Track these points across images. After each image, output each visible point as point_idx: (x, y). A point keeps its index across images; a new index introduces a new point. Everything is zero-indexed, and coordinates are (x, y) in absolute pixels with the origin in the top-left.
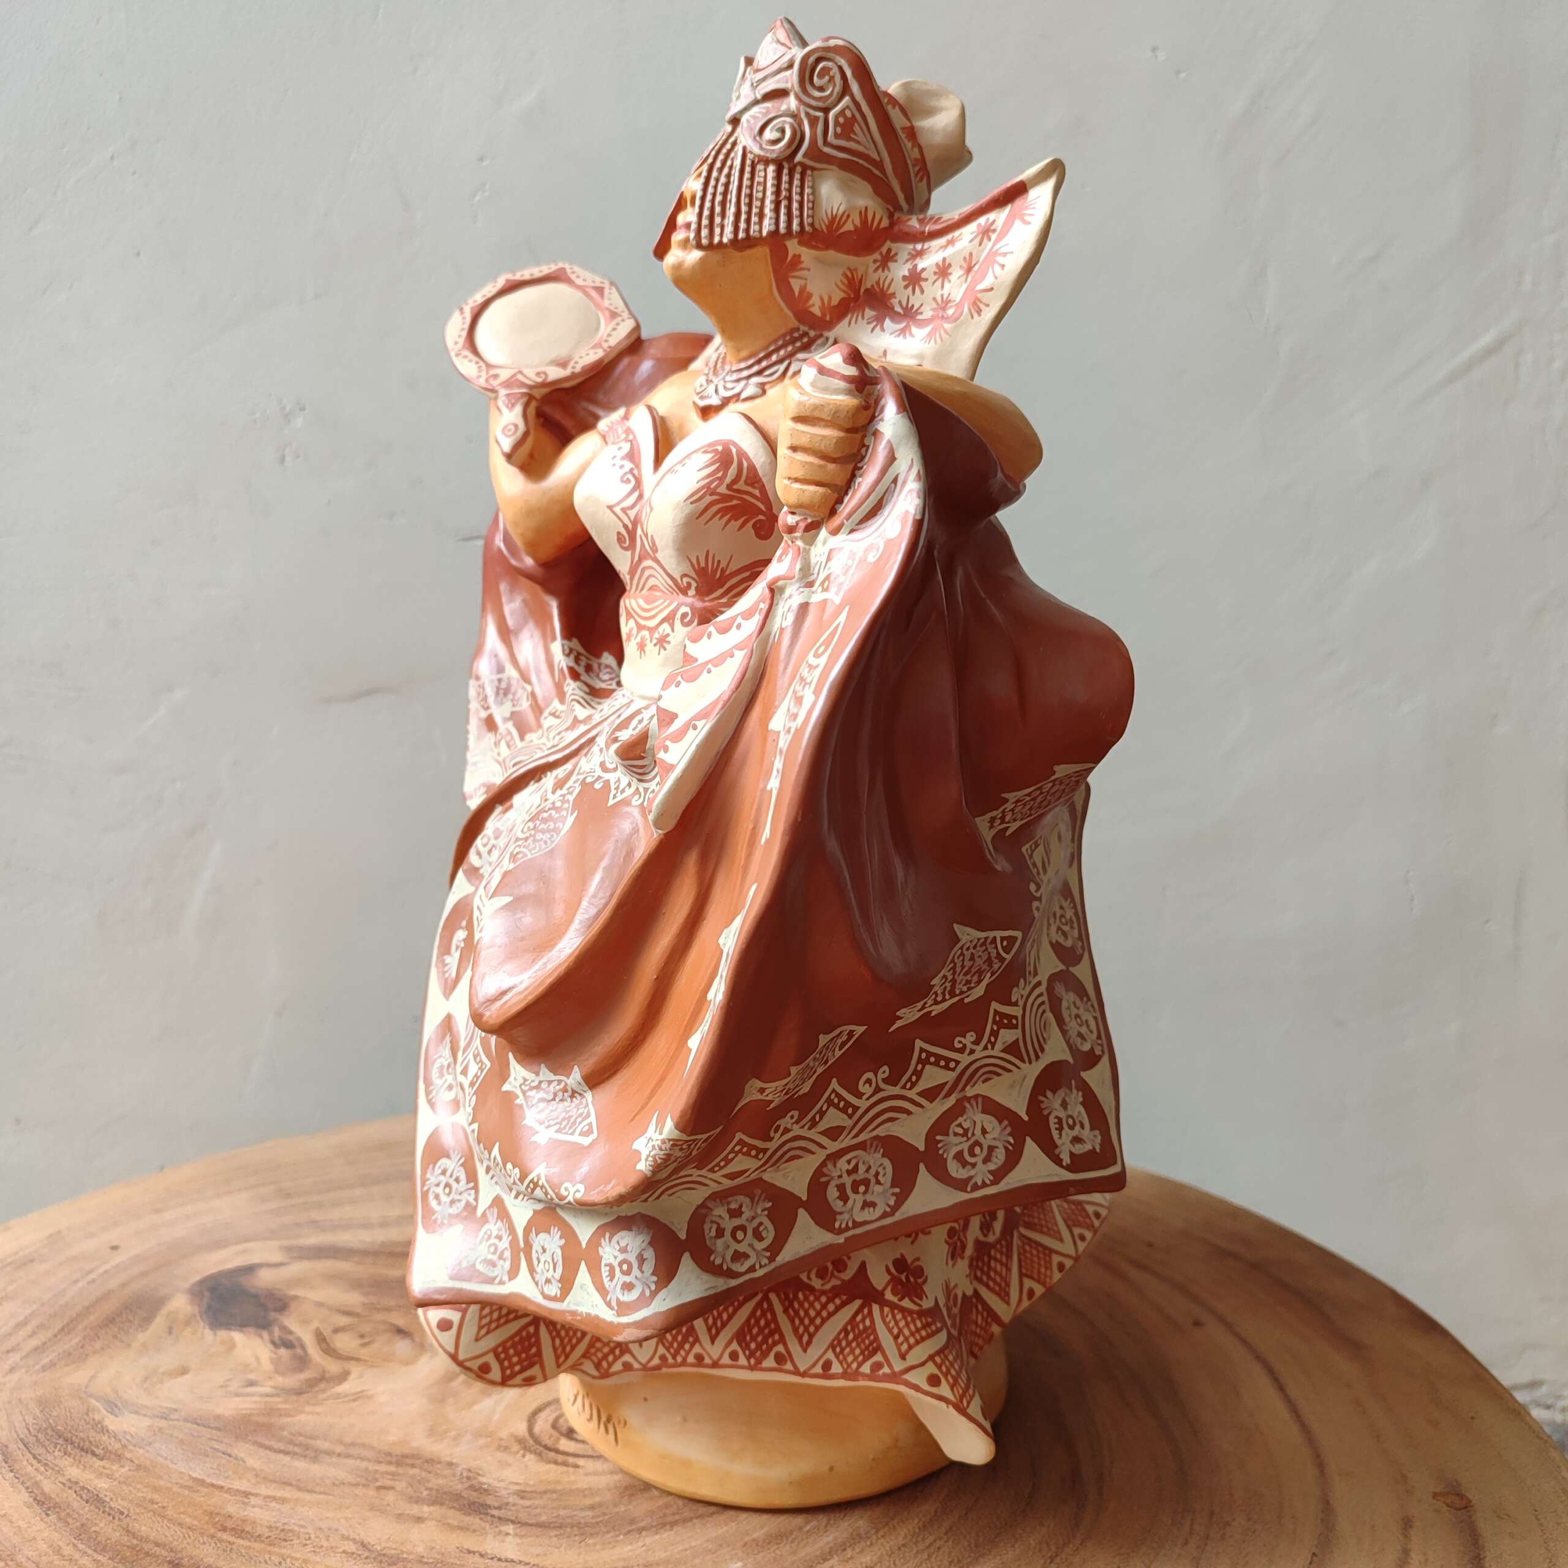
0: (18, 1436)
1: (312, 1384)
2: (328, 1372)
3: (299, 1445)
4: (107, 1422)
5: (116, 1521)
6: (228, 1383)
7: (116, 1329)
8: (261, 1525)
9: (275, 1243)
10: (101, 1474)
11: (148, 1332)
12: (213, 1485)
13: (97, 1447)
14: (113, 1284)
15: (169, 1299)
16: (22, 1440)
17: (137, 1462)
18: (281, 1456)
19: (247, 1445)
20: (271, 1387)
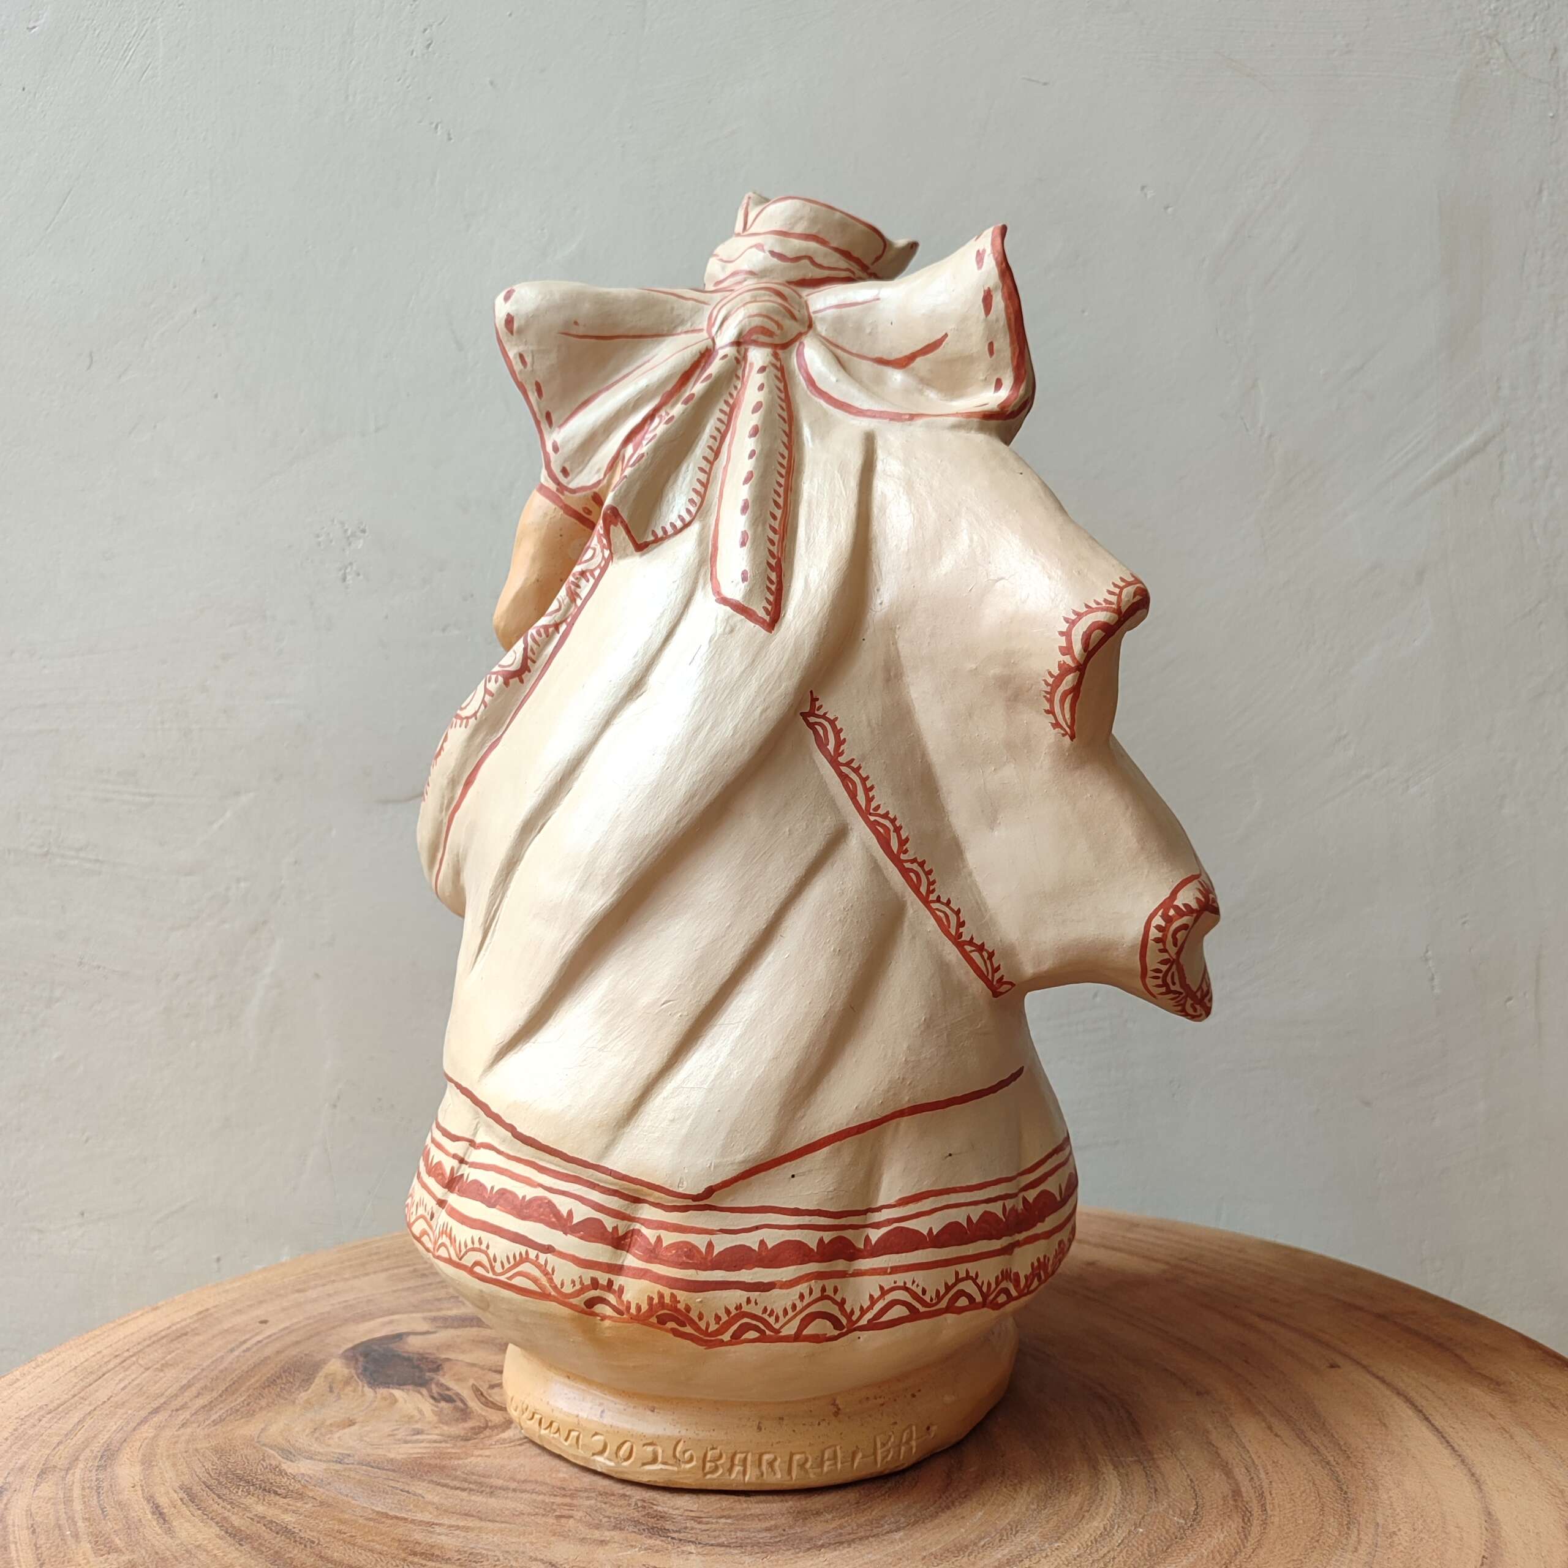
0: (200, 1479)
1: (478, 1431)
2: (491, 1421)
3: (475, 1482)
4: (284, 1466)
5: (308, 1549)
6: (396, 1432)
7: (279, 1390)
8: (451, 1550)
9: (420, 1315)
10: (287, 1510)
11: (310, 1391)
12: (397, 1518)
13: (279, 1487)
14: (268, 1351)
15: (325, 1364)
16: (204, 1483)
17: (319, 1499)
18: (458, 1492)
19: (424, 1484)
20: (438, 1435)
